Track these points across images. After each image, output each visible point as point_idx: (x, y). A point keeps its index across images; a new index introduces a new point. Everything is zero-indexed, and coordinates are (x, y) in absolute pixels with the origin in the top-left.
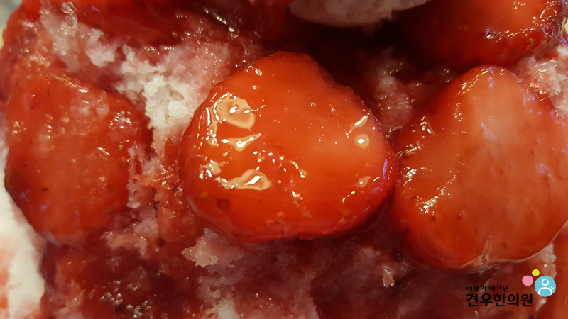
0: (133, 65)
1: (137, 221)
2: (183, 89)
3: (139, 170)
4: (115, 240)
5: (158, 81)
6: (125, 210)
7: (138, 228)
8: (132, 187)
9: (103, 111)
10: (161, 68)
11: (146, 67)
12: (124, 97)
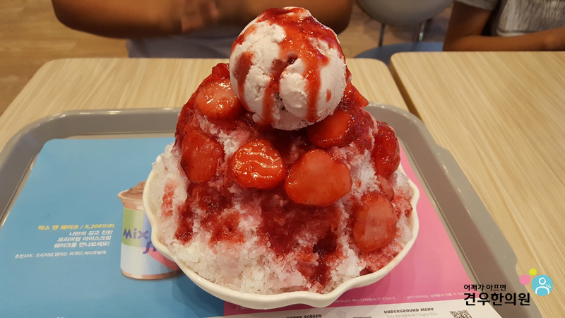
0: (222, 135)
1: (218, 180)
2: (235, 143)
3: (220, 165)
4: (211, 184)
5: (228, 140)
6: (215, 176)
7: (218, 182)
8: (217, 170)
9: (212, 148)
10: (230, 136)
11: (225, 136)
12: (219, 143)
